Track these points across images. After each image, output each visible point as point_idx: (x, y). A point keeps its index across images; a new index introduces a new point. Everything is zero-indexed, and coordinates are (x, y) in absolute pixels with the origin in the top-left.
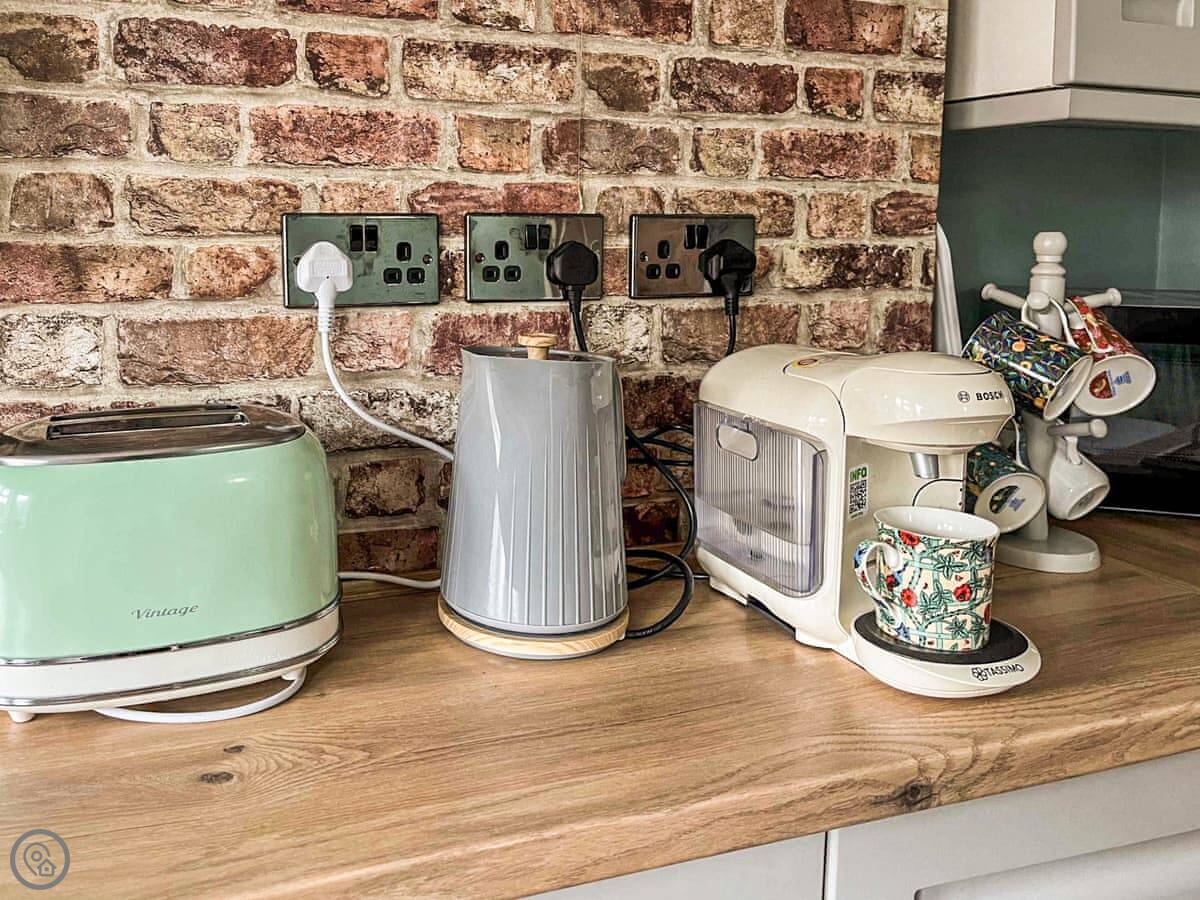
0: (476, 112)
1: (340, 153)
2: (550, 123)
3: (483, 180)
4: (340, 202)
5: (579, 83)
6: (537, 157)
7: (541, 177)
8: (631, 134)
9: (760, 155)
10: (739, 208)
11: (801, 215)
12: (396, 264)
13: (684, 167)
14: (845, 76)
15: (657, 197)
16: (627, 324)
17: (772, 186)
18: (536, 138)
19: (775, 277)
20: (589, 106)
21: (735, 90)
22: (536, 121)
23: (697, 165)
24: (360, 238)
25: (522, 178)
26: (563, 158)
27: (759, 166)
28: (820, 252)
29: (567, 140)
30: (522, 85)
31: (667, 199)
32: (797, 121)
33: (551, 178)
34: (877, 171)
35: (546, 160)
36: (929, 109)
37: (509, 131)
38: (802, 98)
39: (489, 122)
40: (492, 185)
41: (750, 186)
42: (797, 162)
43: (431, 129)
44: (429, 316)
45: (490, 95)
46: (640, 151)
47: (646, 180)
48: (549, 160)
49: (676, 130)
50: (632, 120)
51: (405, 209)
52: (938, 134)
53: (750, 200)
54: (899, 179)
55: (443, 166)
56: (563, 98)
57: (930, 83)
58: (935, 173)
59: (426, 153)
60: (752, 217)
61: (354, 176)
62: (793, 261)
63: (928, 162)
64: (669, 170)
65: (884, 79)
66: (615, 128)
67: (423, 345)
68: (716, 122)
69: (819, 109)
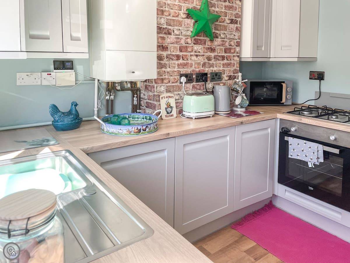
0: (196, 62)
1: (184, 67)
2: (203, 63)
3: (197, 69)
4: (184, 73)
5: (205, 58)
7: (202, 69)
9: (222, 65)
11: (226, 72)
12: (189, 79)
13: (215, 67)
14: (230, 56)
15: (212, 70)
17: (223, 69)
18: (201, 64)
19: (223, 79)
20: (206, 61)
21: (219, 58)
22: (201, 63)
24: (186, 76)
25: (200, 69)
26: (204, 67)
27: (222, 67)
28: (228, 76)
29: (204, 65)
30: (200, 59)
31: (213, 70)
32: (225, 61)
33: (203, 69)
34: (233, 66)
35: (202, 67)
36: (238, 59)
37: (199, 64)
39: (197, 63)
41: (221, 69)
42: (225, 66)
43: (192, 64)
44: (192, 84)
45: (197, 60)
46: (211, 65)
47: (211, 68)
49: (214, 63)
50: (210, 62)
51: (190, 73)
52: (239, 62)
53: (221, 70)
54: (235, 67)
55: (193, 68)
56: (204, 60)
57: (238, 56)
58: (239, 67)
59: (192, 67)
60: (221, 72)
61: (185, 69)
62: (225, 77)
63: (238, 65)
64: (213, 67)
65: (234, 56)
66: (209, 63)
67: (191, 87)
68: (218, 62)
69: (227, 60)
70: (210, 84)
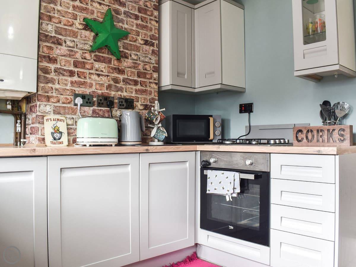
0: (98, 82)
1: (81, 86)
2: (107, 84)
3: (99, 91)
4: (80, 93)
5: (111, 80)
6: (105, 89)
7: (106, 91)
8: (117, 87)
9: (134, 91)
10: (132, 98)
11: (140, 99)
12: (88, 101)
13: (124, 92)
14: (145, 82)
15: (121, 95)
16: (117, 112)
17: (136, 95)
18: (105, 86)
19: (137, 107)
20: (112, 82)
21: (131, 82)
22: (105, 84)
23: (126, 92)
24: (83, 97)
25: (103, 91)
26: (109, 89)
27: (134, 93)
28: (143, 105)
29: (109, 87)
30: (103, 79)
31: (122, 96)
32: (139, 87)
33: (107, 92)
34: (150, 94)
35: (106, 89)
36: (156, 87)
37: (102, 85)
38: (139, 84)
39: (99, 84)
40: (100, 92)
41: (133, 95)
42: (139, 92)
43: (92, 84)
44: (92, 108)
45: (99, 80)
46: (119, 89)
47: (119, 93)
48: (107, 89)
49: (123, 87)
50: (117, 85)
51: (89, 94)
52: (157, 90)
53: (133, 97)
54: (152, 96)
55: (93, 89)
56: (109, 81)
57: (156, 84)
58: (157, 96)
59: (91, 87)
60: (133, 99)
61: (82, 89)
62: (139, 106)
63: (156, 94)
64: (122, 92)
65: (150, 83)
66: (115, 86)
67: (91, 112)
68: (128, 86)
69: (142, 86)
70: (118, 111)
